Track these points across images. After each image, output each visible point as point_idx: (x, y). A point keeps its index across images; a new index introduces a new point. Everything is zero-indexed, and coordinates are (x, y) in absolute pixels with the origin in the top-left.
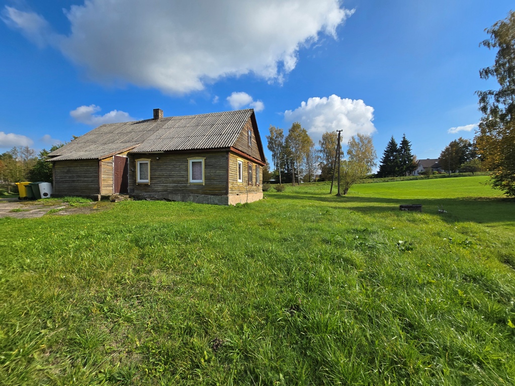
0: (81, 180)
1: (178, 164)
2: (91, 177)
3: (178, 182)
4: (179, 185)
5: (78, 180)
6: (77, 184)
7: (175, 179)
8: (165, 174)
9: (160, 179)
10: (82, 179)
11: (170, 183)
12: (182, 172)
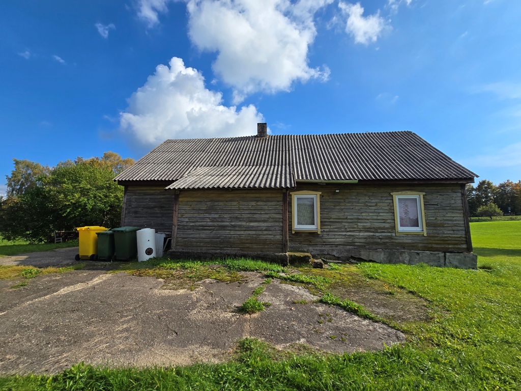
0: (240, 226)
1: (373, 201)
2: (264, 221)
3: (376, 230)
4: (377, 234)
5: (234, 226)
6: (232, 233)
7: (368, 225)
8: (349, 217)
9: (338, 225)
10: (244, 224)
11: (360, 231)
12: (381, 214)
